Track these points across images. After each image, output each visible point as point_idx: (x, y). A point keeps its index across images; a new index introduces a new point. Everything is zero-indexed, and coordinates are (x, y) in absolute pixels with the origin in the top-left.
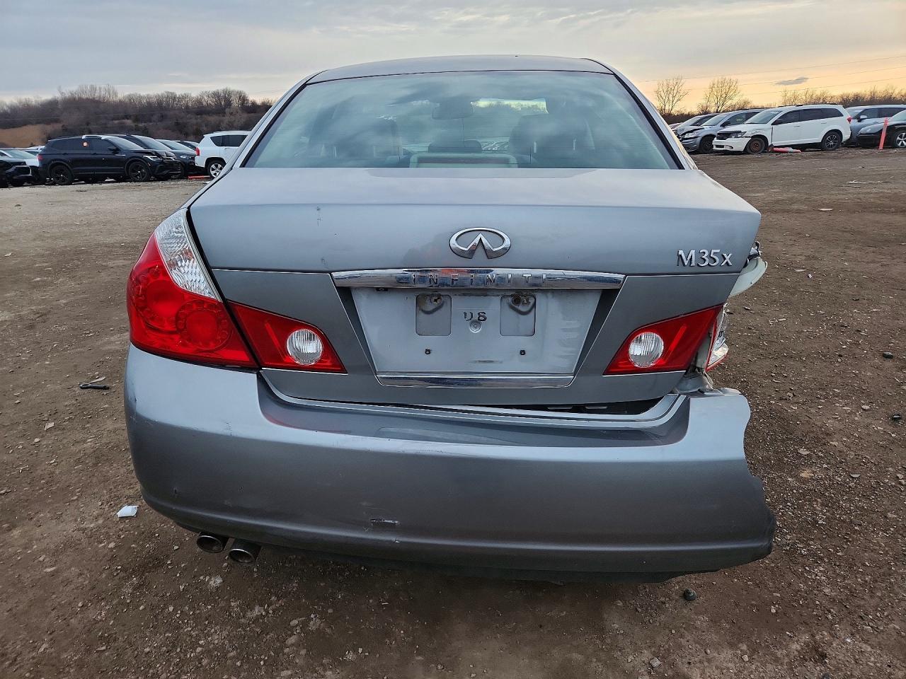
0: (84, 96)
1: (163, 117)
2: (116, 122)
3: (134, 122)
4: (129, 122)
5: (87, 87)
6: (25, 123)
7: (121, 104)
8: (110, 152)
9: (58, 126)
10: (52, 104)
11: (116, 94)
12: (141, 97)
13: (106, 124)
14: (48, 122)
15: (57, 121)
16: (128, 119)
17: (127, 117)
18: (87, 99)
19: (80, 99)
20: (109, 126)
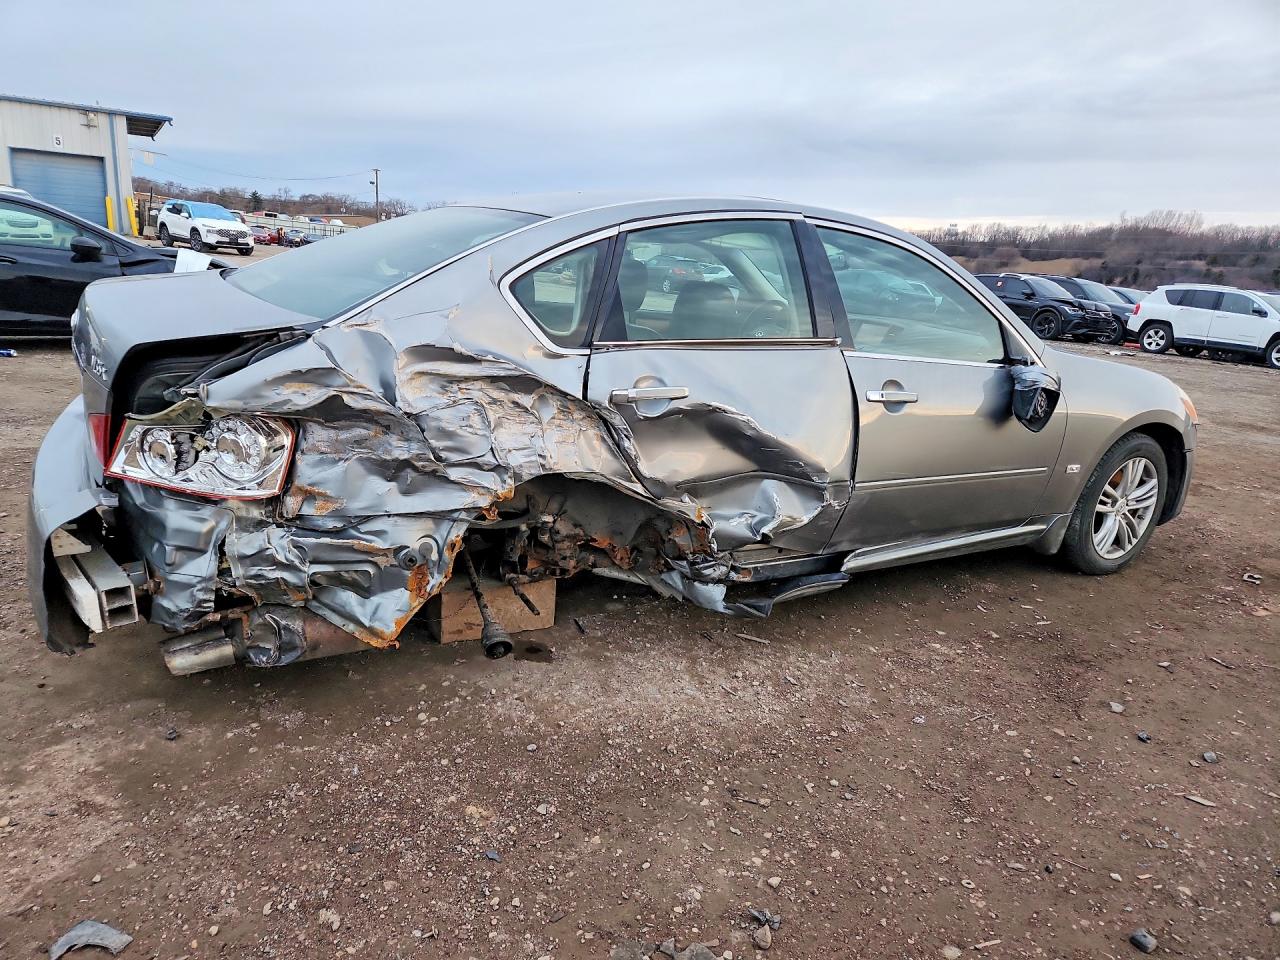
0: (1152, 226)
1: (1258, 260)
2: (1182, 262)
3: (1208, 264)
4: (1200, 265)
5: (1161, 213)
6: (1059, 256)
7: (1202, 239)
8: (1023, 297)
9: (1097, 262)
10: (1106, 233)
11: (1199, 224)
12: (1236, 230)
13: (1164, 264)
14: (1086, 256)
15: (1099, 256)
16: (1200, 259)
17: (1199, 257)
18: (1155, 228)
19: (1146, 229)
20: (1166, 267)
